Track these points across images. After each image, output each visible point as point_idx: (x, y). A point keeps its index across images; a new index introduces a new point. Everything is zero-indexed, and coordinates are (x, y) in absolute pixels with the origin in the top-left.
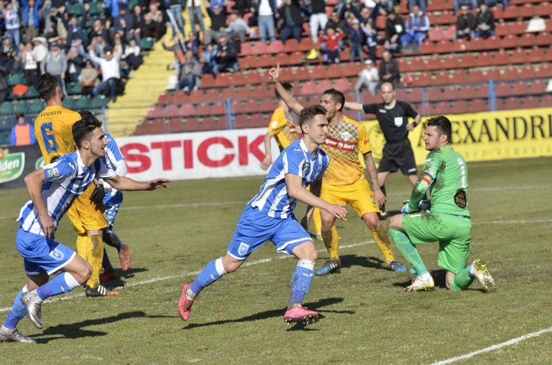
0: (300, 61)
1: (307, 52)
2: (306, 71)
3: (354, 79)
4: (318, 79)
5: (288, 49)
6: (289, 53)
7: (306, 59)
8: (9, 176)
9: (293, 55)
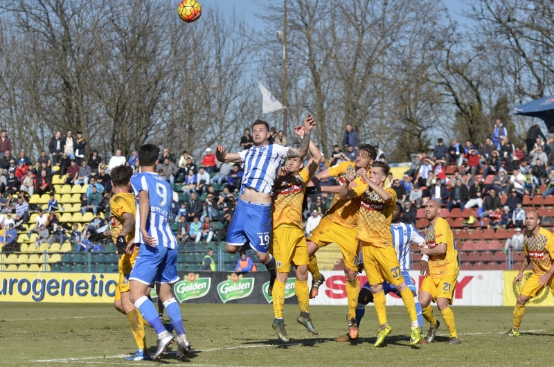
0: (462, 225)
1: (467, 219)
2: (467, 232)
3: (503, 241)
4: (475, 240)
5: (453, 215)
6: (454, 219)
7: (467, 223)
8: (242, 295)
9: (457, 220)
